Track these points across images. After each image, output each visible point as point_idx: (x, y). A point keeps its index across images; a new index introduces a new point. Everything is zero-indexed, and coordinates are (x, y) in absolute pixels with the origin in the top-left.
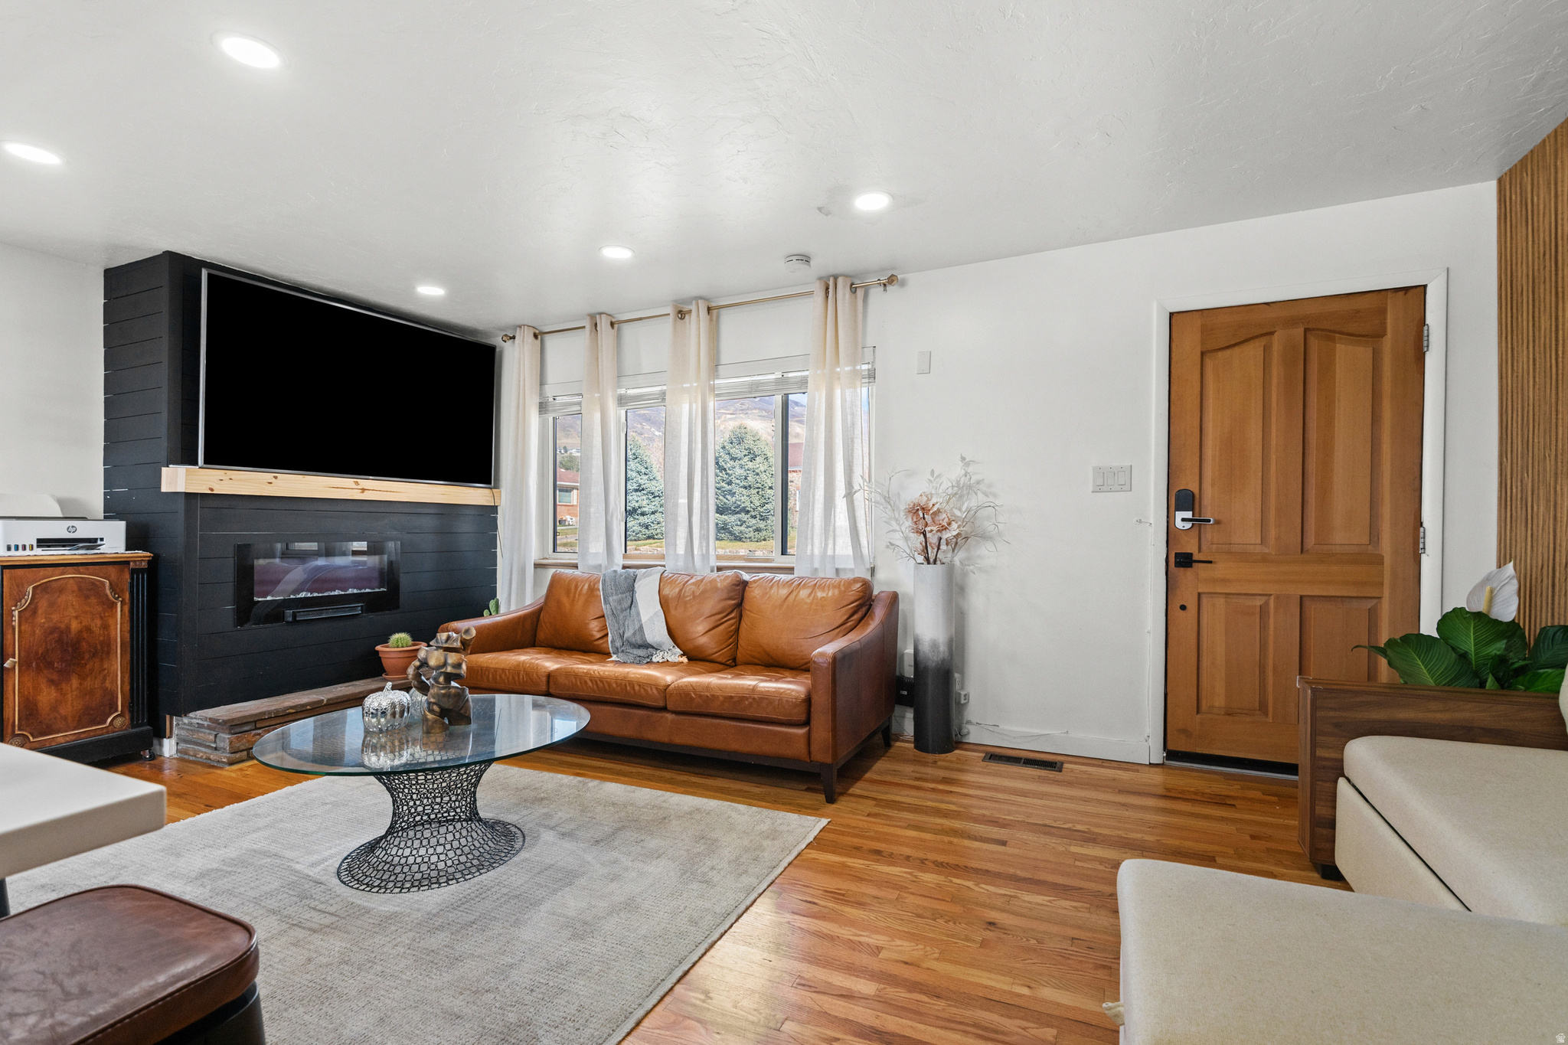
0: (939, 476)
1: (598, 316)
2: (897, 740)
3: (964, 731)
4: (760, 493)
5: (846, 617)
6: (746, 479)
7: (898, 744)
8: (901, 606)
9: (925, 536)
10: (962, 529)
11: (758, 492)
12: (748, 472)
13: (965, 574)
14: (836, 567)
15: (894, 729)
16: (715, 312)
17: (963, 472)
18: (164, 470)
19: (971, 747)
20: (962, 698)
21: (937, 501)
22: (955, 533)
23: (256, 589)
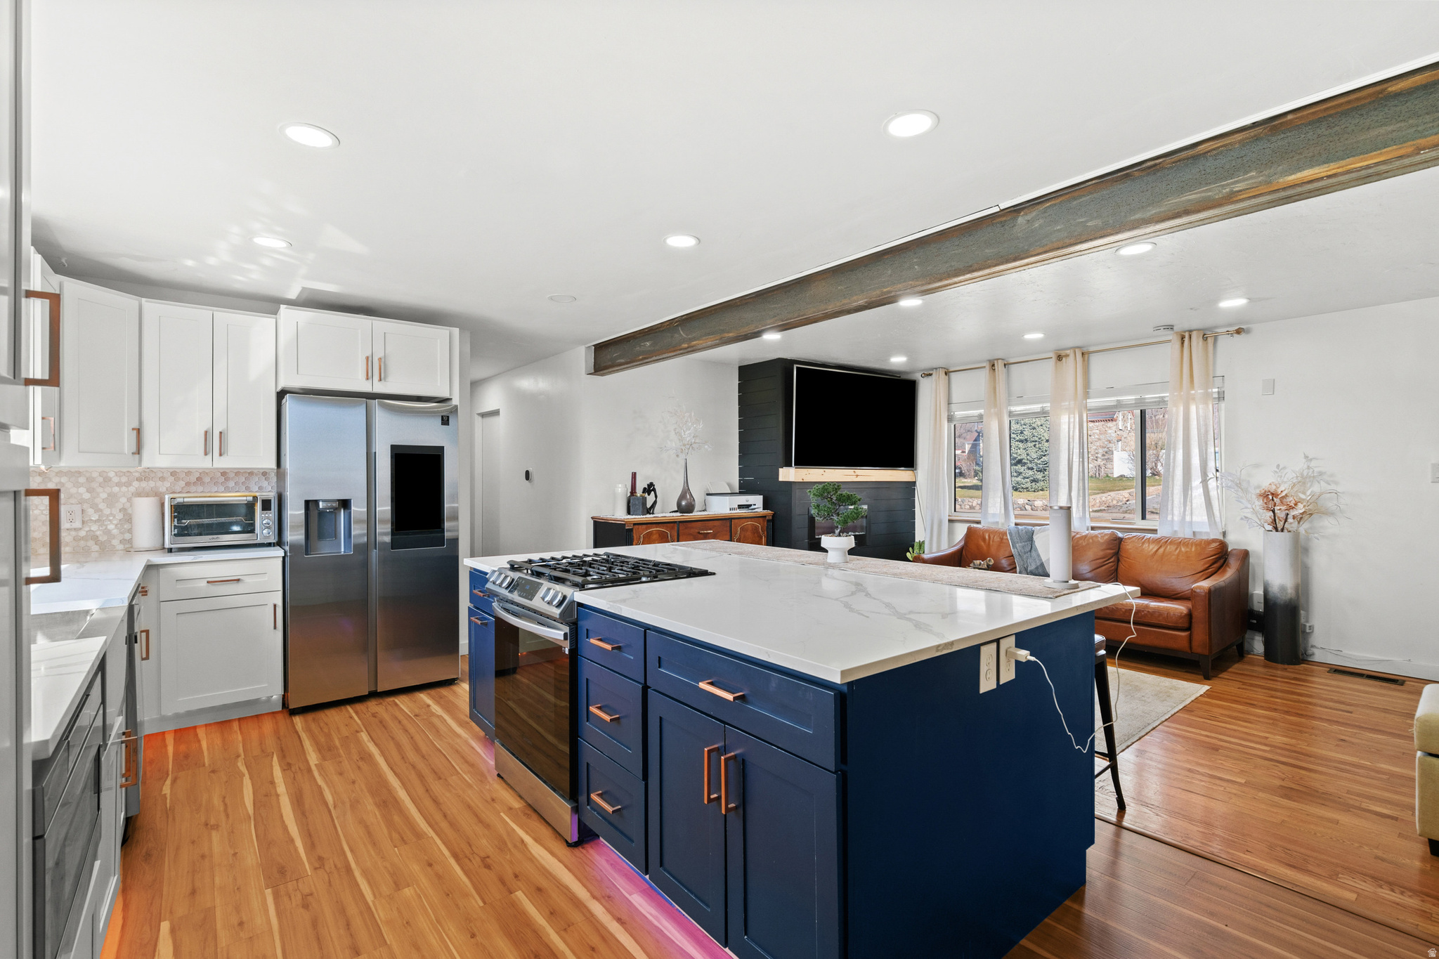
0: (1284, 468)
1: (996, 362)
2: (1249, 653)
3: (1310, 652)
4: (1037, 446)
5: (1207, 566)
6: (1022, 433)
7: (1249, 656)
8: (1251, 560)
9: (1273, 511)
10: (1307, 508)
11: (1035, 446)
12: (1024, 426)
13: (1308, 539)
14: (1194, 530)
15: (1246, 646)
16: (1086, 356)
17: (1306, 466)
18: (780, 469)
19: (1315, 663)
20: (1308, 628)
21: (1284, 489)
22: (1301, 511)
23: (816, 531)
